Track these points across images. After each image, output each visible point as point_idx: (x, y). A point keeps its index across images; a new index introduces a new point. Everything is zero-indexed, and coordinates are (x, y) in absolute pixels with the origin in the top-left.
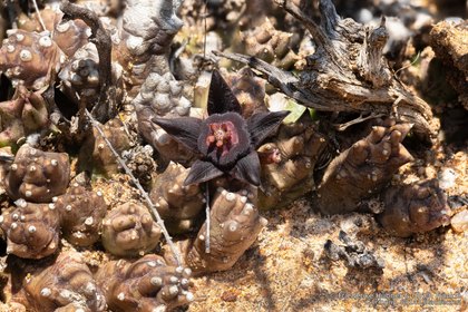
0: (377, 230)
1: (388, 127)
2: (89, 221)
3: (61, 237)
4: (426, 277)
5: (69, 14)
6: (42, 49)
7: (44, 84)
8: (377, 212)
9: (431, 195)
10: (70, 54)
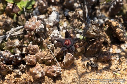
0: (97, 60)
1: (99, 41)
2: (42, 58)
3: (37, 61)
4: (107, 69)
5: (38, 19)
6: (33, 25)
7: (33, 32)
8: (97, 57)
9: (107, 54)
10: (38, 26)
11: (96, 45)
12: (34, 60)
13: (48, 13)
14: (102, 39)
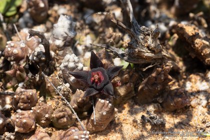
0: (161, 109)
1: (163, 68)
2: (47, 116)
4: (183, 126)
5: (32, 34)
6: (22, 48)
7: (24, 62)
8: (161, 102)
9: (182, 93)
10: (33, 49)
11: (155, 78)
12: (31, 122)
13: (50, 21)
14: (168, 64)
